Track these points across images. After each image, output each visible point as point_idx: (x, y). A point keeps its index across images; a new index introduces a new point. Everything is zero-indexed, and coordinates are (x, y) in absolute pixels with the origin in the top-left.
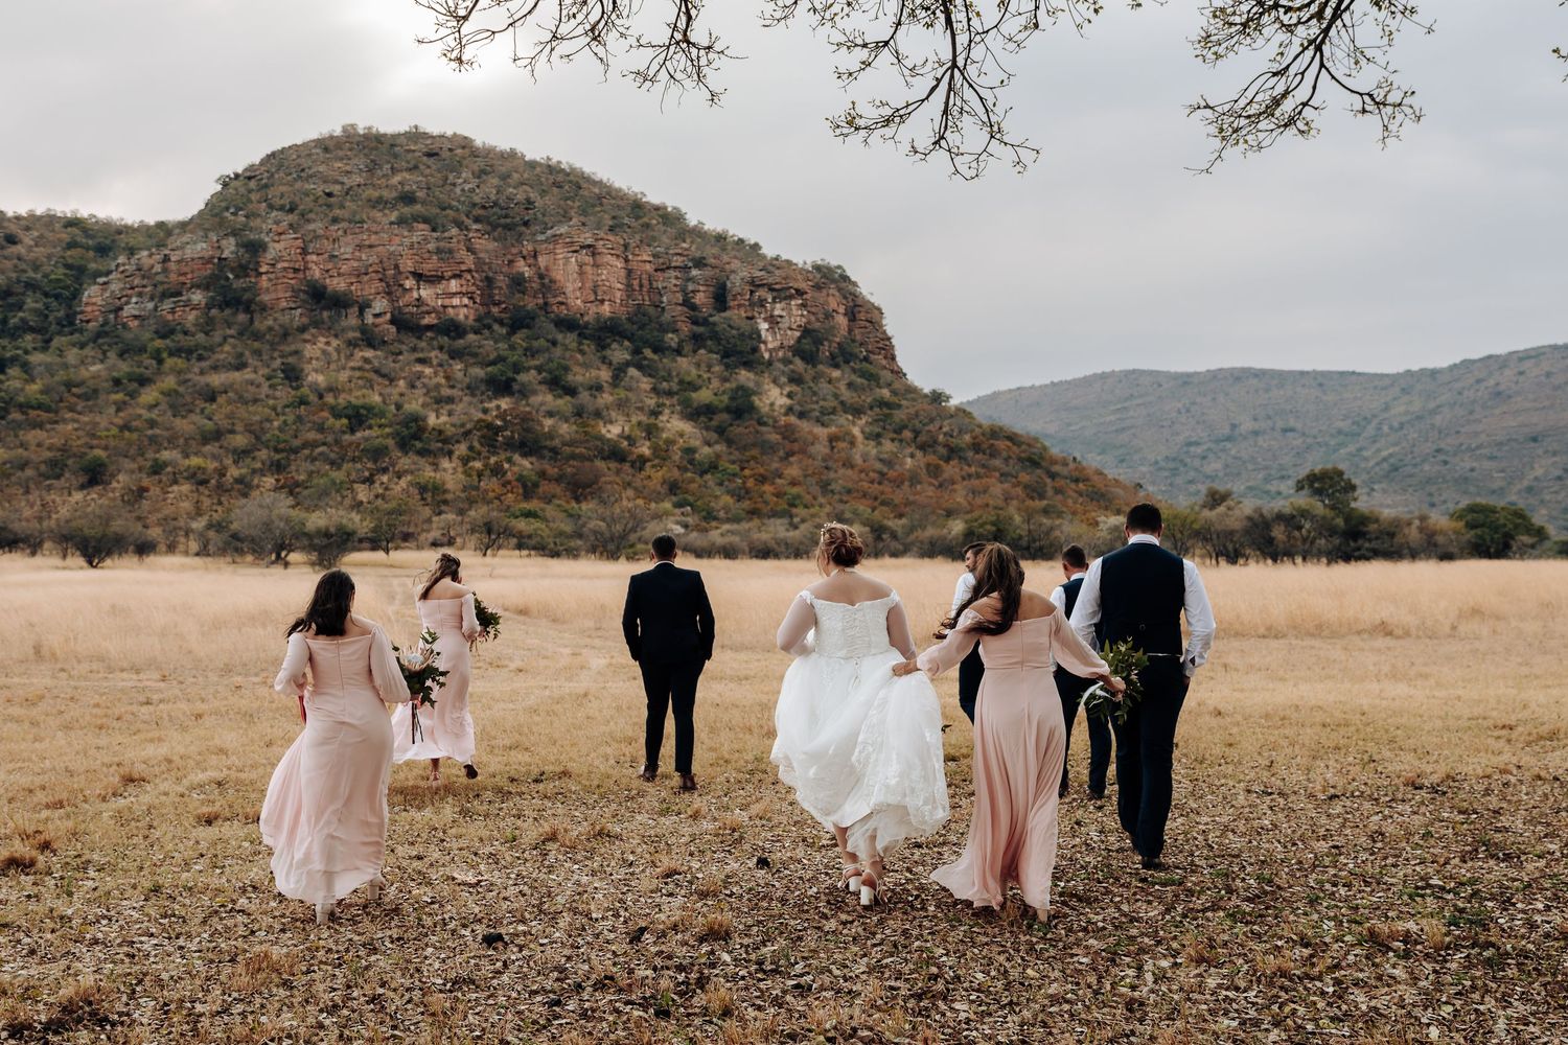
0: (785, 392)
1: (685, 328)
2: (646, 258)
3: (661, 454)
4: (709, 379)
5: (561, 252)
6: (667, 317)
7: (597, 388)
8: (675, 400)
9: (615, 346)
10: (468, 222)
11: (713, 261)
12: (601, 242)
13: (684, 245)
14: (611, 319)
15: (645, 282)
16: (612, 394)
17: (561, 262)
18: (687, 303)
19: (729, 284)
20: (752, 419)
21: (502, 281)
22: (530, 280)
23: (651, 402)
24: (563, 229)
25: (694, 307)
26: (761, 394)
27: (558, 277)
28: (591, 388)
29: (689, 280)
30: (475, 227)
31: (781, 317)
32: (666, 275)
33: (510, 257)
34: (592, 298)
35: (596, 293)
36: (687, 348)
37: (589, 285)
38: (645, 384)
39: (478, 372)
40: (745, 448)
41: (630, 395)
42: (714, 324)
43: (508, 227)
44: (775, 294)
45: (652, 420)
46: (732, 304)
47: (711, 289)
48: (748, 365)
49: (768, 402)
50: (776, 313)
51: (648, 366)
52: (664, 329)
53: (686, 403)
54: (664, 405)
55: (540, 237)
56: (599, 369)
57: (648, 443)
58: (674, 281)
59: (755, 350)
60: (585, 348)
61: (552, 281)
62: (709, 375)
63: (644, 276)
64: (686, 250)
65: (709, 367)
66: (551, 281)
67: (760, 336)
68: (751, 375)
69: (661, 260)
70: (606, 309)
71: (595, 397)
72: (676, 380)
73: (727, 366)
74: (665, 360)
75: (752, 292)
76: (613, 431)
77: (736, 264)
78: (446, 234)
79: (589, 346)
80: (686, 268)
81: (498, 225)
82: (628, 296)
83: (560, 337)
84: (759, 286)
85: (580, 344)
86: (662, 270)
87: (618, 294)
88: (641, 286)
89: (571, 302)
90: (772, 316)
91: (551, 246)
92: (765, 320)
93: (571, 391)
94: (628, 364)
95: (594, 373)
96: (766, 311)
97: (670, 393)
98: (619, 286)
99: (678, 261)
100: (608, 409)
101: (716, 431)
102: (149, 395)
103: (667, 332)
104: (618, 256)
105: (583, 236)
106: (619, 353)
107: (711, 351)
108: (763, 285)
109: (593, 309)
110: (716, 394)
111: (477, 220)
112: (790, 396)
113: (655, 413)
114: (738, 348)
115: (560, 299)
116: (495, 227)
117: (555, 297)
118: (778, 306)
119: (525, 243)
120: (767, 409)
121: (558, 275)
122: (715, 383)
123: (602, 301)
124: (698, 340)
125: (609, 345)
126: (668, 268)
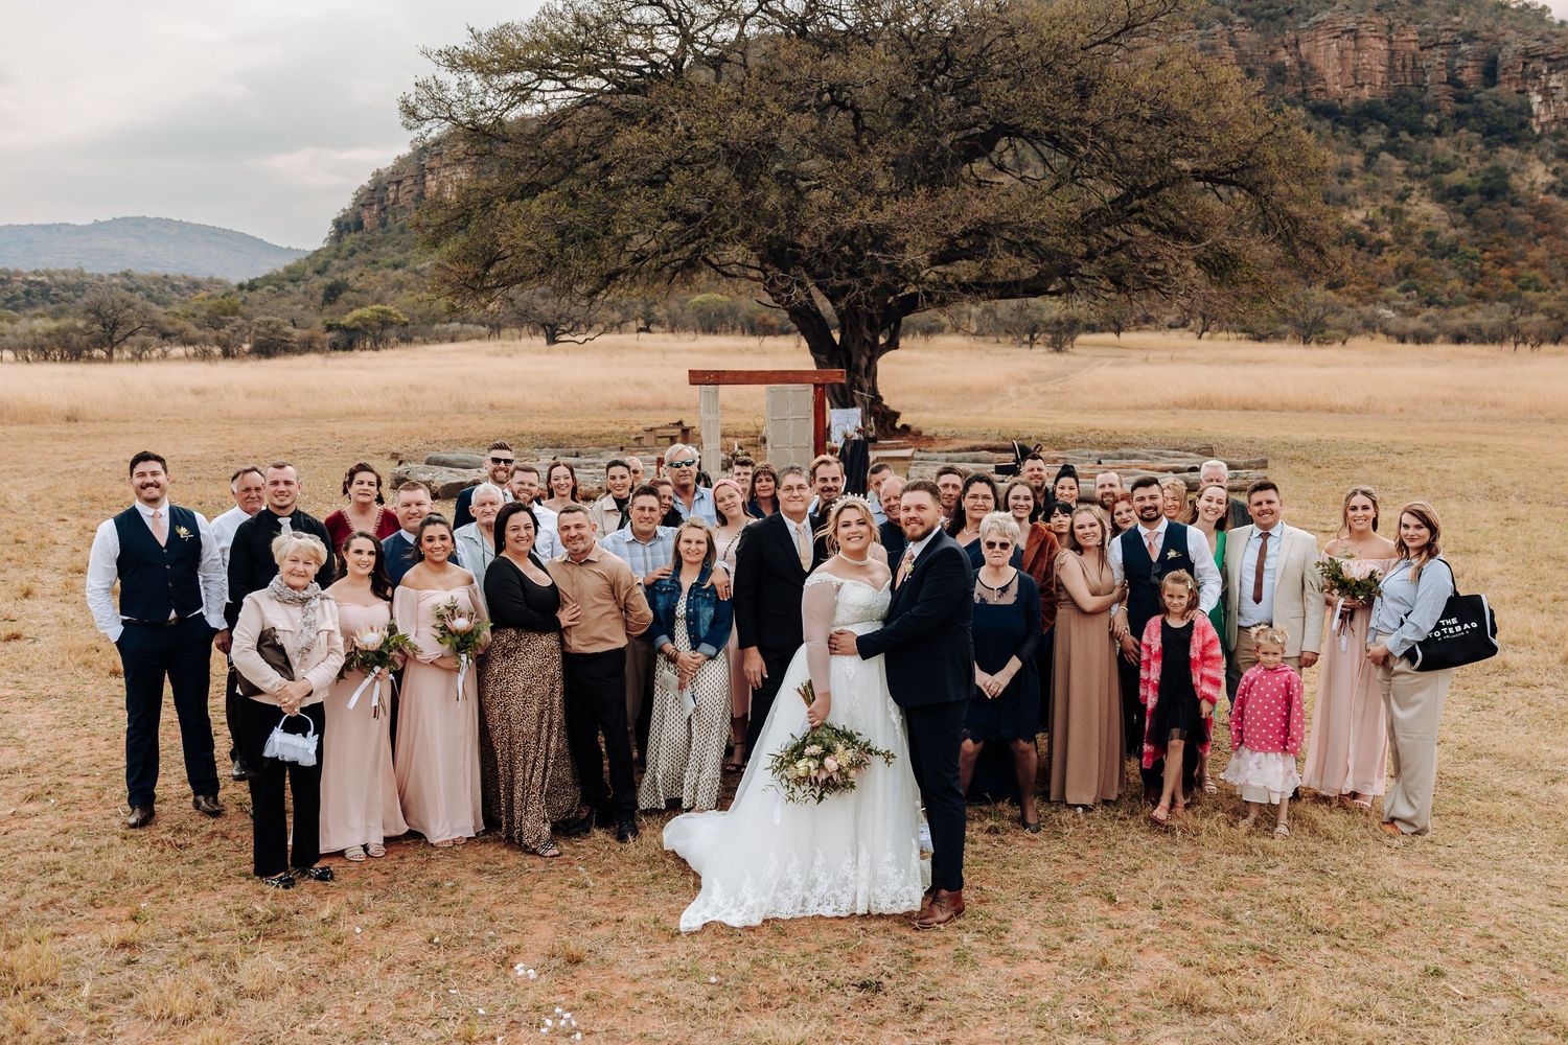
0: (1550, 169)
1: (1448, 107)
2: (1410, 37)
3: (1403, 238)
4: (1467, 159)
5: (1323, 39)
6: (1429, 97)
7: (1346, 174)
8: (1425, 183)
9: (1370, 130)
10: (1232, 16)
11: (1485, 33)
12: (1364, 26)
13: (1456, 19)
14: (1369, 102)
15: (1409, 63)
16: (1361, 179)
17: (1322, 49)
18: (1453, 81)
19: (1500, 58)
20: (1505, 199)
21: (1263, 72)
22: (1291, 68)
23: (1401, 185)
24: (1325, 16)
25: (1460, 85)
26: (1523, 172)
27: (1319, 64)
28: (1340, 174)
29: (1458, 55)
30: (1239, 20)
31: (1557, 88)
32: (1432, 53)
33: (1272, 47)
34: (1352, 82)
35: (1356, 78)
36: (1447, 128)
37: (1350, 69)
38: (1398, 166)
40: (1493, 229)
41: (1378, 179)
42: (1479, 101)
43: (1271, 18)
44: (1551, 64)
45: (1398, 205)
46: (1502, 78)
47: (1480, 64)
48: (1513, 142)
49: (1529, 180)
50: (1551, 85)
51: (1403, 149)
52: (1424, 109)
53: (1437, 186)
54: (1412, 189)
55: (1303, 25)
56: (1353, 154)
57: (1390, 228)
58: (1439, 60)
59: (1523, 125)
60: (1340, 133)
61: (1313, 69)
62: (1468, 154)
63: (1408, 56)
64: (1457, 24)
65: (1470, 146)
66: (1311, 69)
67: (1531, 110)
68: (1515, 153)
69: (1428, 38)
70: (1365, 93)
71: (1343, 184)
72: (1429, 162)
73: (1488, 145)
74: (1421, 142)
75: (1525, 64)
76: (1360, 215)
77: (1511, 35)
78: (1210, 31)
79: (1344, 132)
80: (1456, 43)
81: (1262, 17)
82: (1390, 78)
83: (1315, 124)
84: (1533, 57)
85: (1334, 129)
86: (1430, 47)
87: (1379, 77)
88: (1404, 66)
89: (1330, 88)
90: (1546, 88)
91: (1313, 34)
92: (1539, 92)
94: (1382, 148)
95: (1346, 158)
96: (1540, 83)
97: (1422, 176)
98: (1381, 68)
99: (1446, 37)
100: (1355, 195)
101: (1465, 214)
103: (1428, 112)
104: (1381, 38)
105: (1345, 21)
106: (1374, 138)
107: (1474, 130)
108: (1538, 56)
109: (1353, 94)
110: (1470, 175)
111: (1242, 13)
112: (1555, 172)
113: (1402, 198)
114: (1505, 125)
115: (1319, 86)
116: (1258, 19)
117: (1313, 84)
118: (1554, 77)
119: (1287, 32)
120: (1526, 187)
121: (1318, 61)
122: (1474, 163)
123: (1362, 85)
124: (1460, 118)
125: (1366, 129)
126: (1436, 45)
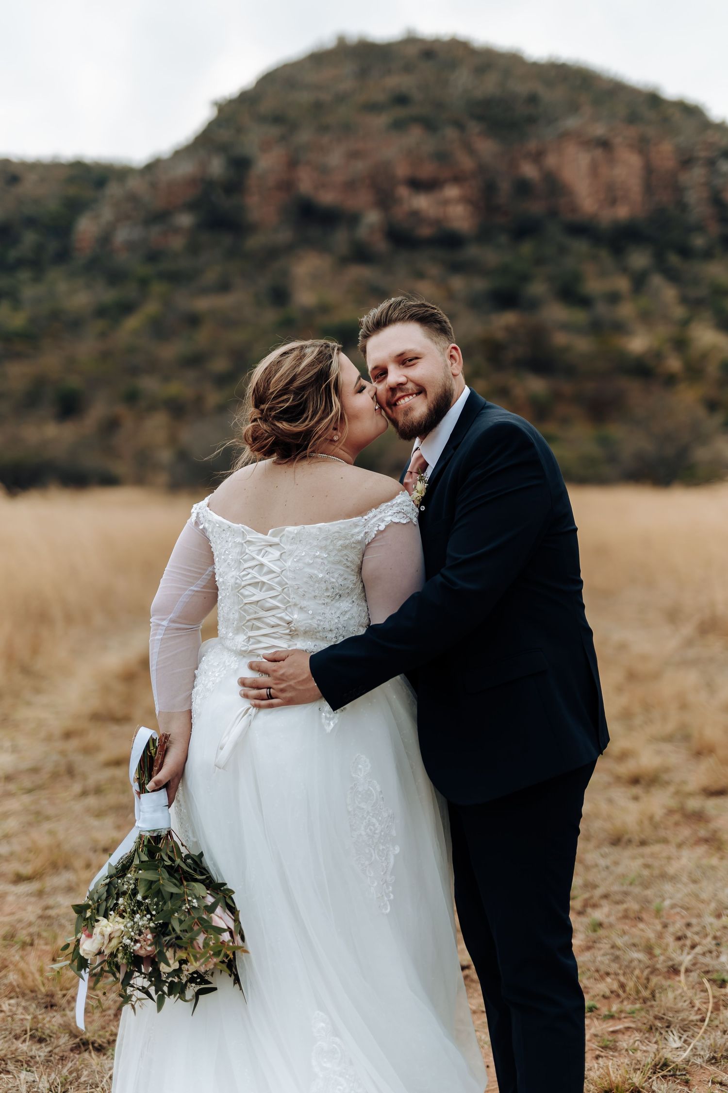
1: (714, 228)
2: (667, 154)
5: (571, 151)
6: (692, 216)
7: (614, 298)
8: (708, 310)
9: (634, 251)
12: (618, 137)
14: (627, 221)
15: (669, 183)
16: (633, 304)
18: (717, 202)
21: (505, 186)
22: (538, 183)
23: (679, 312)
24: (571, 123)
25: (724, 207)
27: (567, 176)
28: (608, 299)
30: (474, 127)
32: (693, 173)
33: (513, 159)
34: (607, 198)
35: (611, 194)
36: (718, 251)
37: (603, 185)
38: (672, 292)
39: (480, 285)
41: (654, 304)
43: (510, 126)
45: (682, 332)
51: (675, 272)
52: (690, 229)
55: (548, 134)
56: (617, 278)
57: (678, 358)
58: (701, 179)
60: (600, 255)
61: (560, 182)
63: (667, 174)
64: (714, 145)
69: (685, 154)
70: (622, 212)
72: (707, 286)
74: (694, 265)
76: (637, 345)
78: (444, 136)
79: (604, 254)
82: (649, 196)
85: (593, 250)
87: (636, 193)
88: (664, 187)
89: (583, 205)
91: (560, 144)
93: (584, 302)
94: (651, 270)
95: (611, 282)
98: (638, 188)
99: (703, 154)
100: (629, 321)
102: (133, 323)
103: (694, 234)
104: (635, 151)
106: (639, 259)
109: (608, 211)
113: (685, 323)
115: (569, 201)
117: (563, 199)
119: (530, 141)
123: (618, 202)
125: (627, 251)
126: (694, 162)
